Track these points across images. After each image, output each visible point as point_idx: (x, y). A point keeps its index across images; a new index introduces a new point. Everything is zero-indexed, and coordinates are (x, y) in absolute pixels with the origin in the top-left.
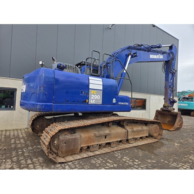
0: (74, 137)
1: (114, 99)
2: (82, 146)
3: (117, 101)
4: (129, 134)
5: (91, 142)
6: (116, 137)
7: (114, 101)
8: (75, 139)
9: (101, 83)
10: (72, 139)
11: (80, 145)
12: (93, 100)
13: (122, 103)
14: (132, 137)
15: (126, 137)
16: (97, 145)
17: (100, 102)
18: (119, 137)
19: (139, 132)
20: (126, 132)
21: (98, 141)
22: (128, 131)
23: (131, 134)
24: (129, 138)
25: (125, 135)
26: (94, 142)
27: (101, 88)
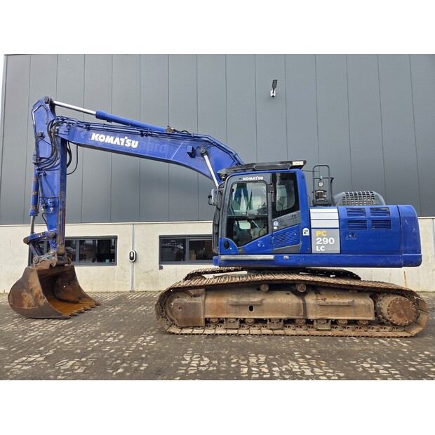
0: (194, 302)
2: (207, 316)
4: (309, 309)
5: (222, 313)
6: (274, 312)
8: (195, 305)
10: (190, 304)
11: (204, 314)
14: (319, 317)
15: (302, 314)
16: (237, 319)
18: (283, 313)
19: (341, 309)
20: (299, 304)
21: (236, 313)
22: (305, 305)
23: (314, 310)
24: (311, 317)
25: (299, 310)
26: (227, 313)
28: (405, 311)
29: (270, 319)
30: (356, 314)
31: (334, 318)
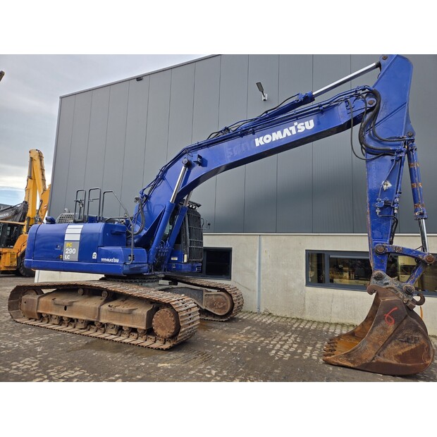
0: (33, 298)
1: (95, 253)
2: (40, 311)
3: (99, 256)
4: (102, 313)
5: (48, 309)
6: (79, 313)
7: (95, 256)
8: (33, 301)
9: (80, 231)
11: (37, 309)
12: (67, 255)
13: (108, 260)
14: (107, 321)
15: (96, 317)
17: (76, 258)
18: (85, 315)
19: (123, 316)
20: (95, 308)
21: (56, 311)
23: (105, 315)
24: (103, 321)
25: (96, 314)
26: (51, 311)
27: (78, 238)
28: (165, 323)
29: (77, 320)
30: (133, 322)
31: (118, 324)
